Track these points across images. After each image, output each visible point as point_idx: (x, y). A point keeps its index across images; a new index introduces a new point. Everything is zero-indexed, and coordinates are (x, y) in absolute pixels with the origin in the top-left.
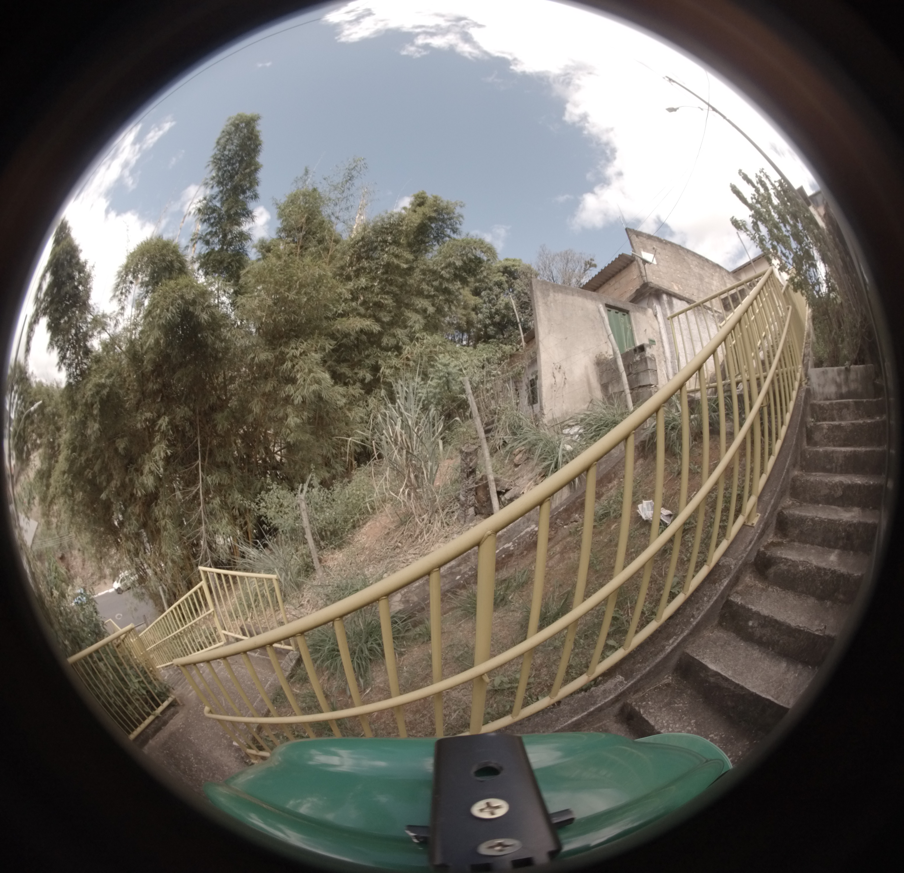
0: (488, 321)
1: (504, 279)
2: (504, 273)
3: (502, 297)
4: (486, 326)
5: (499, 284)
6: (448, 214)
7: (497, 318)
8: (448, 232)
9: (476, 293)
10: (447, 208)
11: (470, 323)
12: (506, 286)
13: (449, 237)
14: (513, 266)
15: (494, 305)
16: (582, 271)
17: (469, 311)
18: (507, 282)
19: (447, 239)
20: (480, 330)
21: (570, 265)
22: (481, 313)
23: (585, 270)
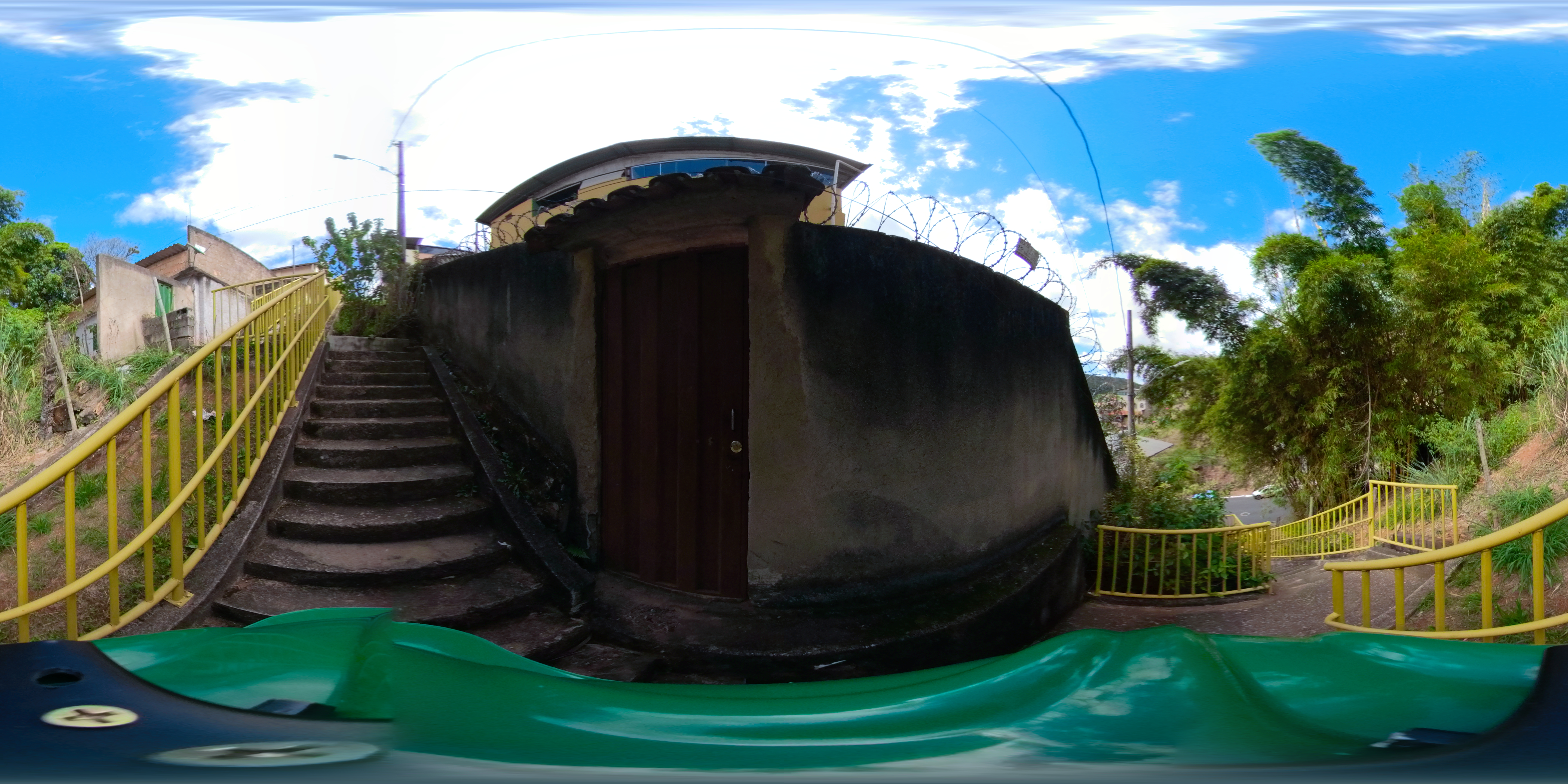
0: (36, 293)
1: (52, 259)
2: (53, 254)
3: (50, 273)
4: (34, 297)
5: (48, 263)
6: (8, 201)
7: (44, 291)
8: (8, 217)
9: (27, 269)
10: (7, 196)
11: (21, 294)
12: (54, 265)
13: (9, 221)
14: (62, 248)
15: (42, 280)
16: (125, 256)
17: (21, 284)
18: (54, 261)
19: (6, 222)
20: (30, 300)
21: (115, 250)
22: (30, 286)
23: (128, 255)
